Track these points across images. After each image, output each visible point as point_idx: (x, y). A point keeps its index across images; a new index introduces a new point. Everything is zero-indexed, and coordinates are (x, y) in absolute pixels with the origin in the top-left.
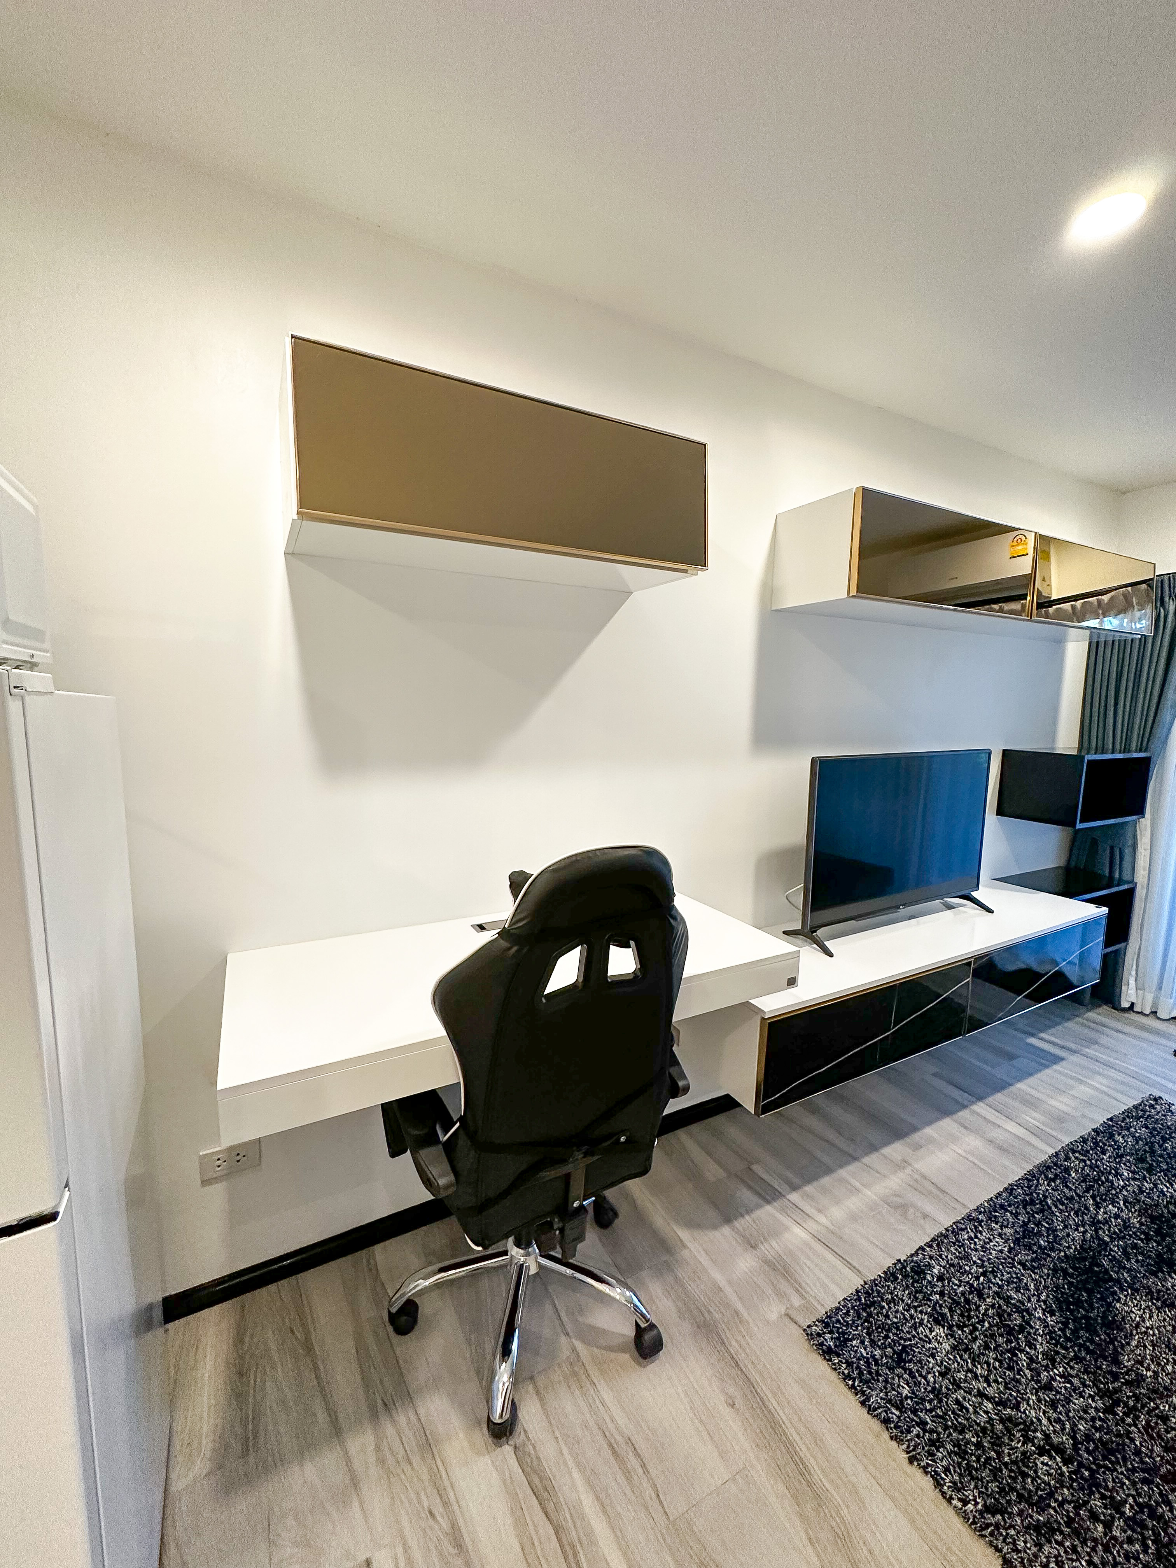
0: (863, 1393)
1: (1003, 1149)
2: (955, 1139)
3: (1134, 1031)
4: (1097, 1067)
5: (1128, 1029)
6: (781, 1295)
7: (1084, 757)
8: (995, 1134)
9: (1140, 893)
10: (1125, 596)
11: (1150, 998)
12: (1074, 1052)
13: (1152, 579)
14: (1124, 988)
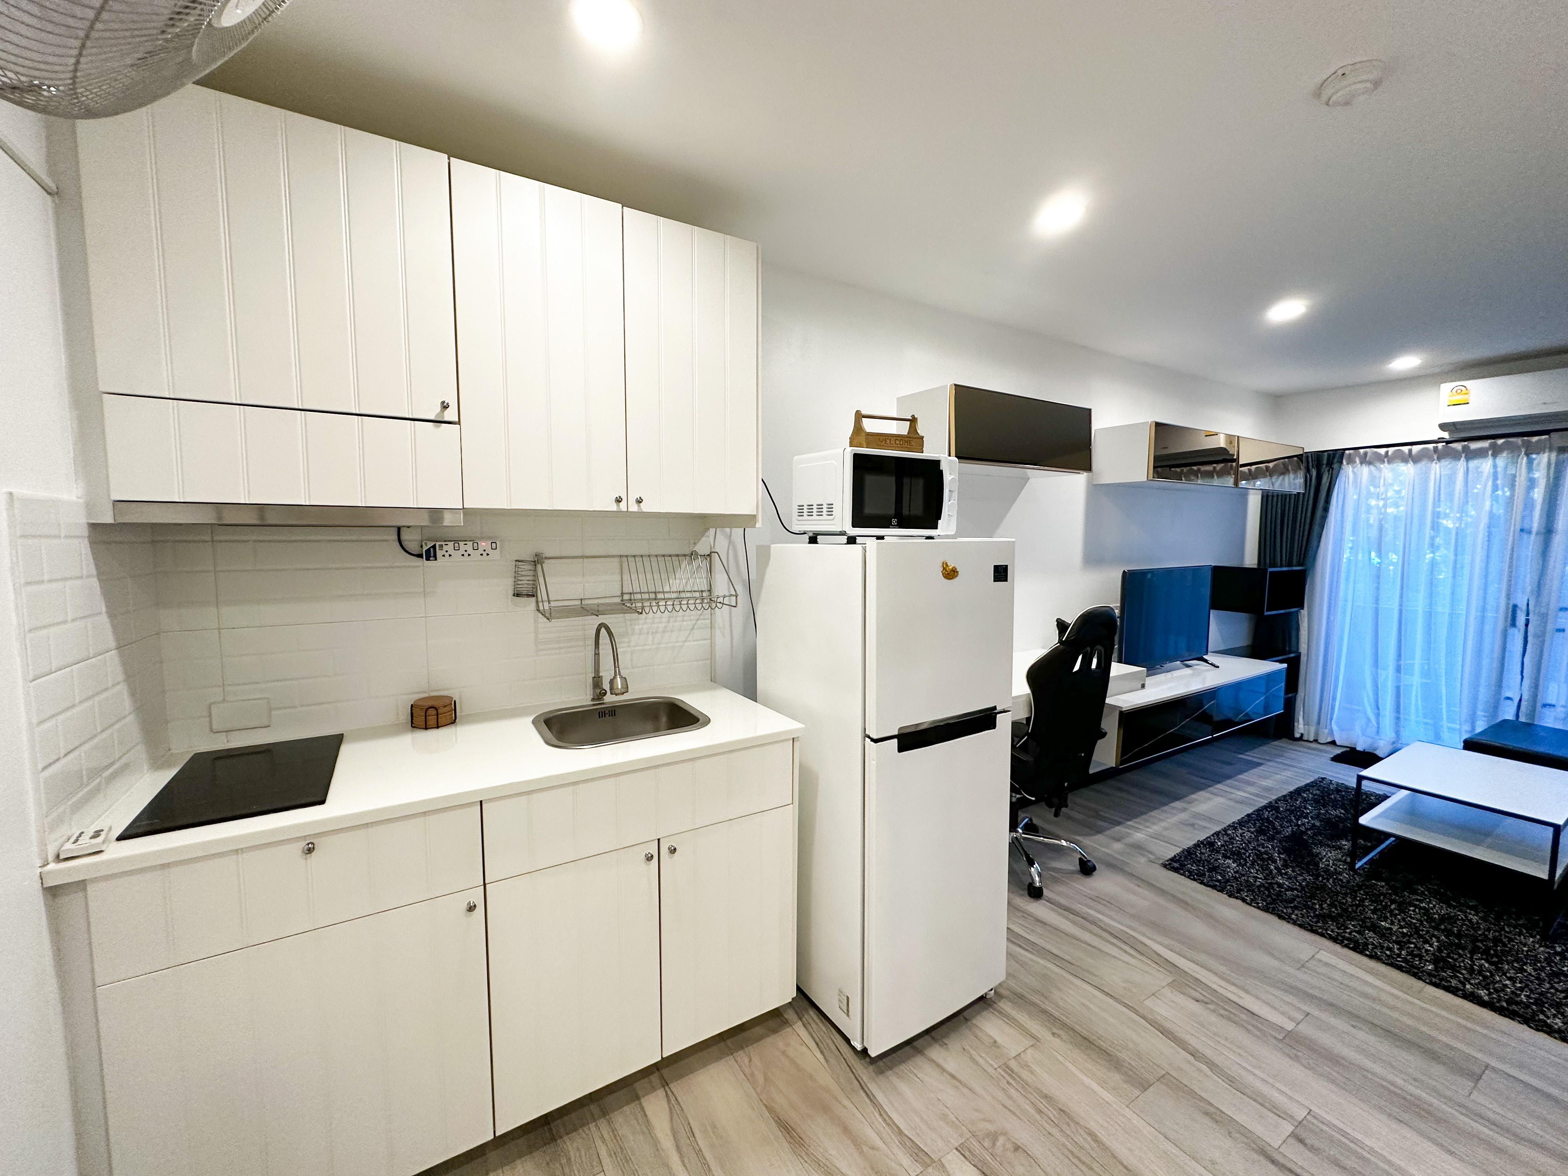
0: (1199, 879)
1: (1237, 802)
2: (1209, 799)
3: (1305, 750)
4: (1287, 767)
5: (1301, 749)
6: (1143, 855)
7: (1267, 570)
8: (1233, 796)
9: (1303, 659)
10: (1284, 464)
11: (1313, 730)
12: (1269, 761)
13: (1301, 455)
14: (1296, 724)
